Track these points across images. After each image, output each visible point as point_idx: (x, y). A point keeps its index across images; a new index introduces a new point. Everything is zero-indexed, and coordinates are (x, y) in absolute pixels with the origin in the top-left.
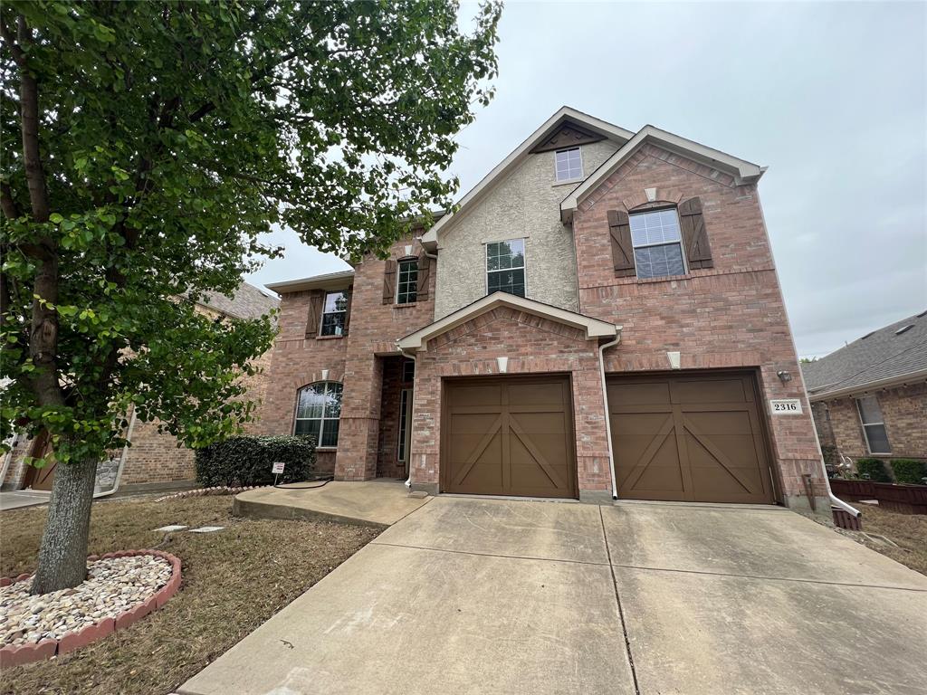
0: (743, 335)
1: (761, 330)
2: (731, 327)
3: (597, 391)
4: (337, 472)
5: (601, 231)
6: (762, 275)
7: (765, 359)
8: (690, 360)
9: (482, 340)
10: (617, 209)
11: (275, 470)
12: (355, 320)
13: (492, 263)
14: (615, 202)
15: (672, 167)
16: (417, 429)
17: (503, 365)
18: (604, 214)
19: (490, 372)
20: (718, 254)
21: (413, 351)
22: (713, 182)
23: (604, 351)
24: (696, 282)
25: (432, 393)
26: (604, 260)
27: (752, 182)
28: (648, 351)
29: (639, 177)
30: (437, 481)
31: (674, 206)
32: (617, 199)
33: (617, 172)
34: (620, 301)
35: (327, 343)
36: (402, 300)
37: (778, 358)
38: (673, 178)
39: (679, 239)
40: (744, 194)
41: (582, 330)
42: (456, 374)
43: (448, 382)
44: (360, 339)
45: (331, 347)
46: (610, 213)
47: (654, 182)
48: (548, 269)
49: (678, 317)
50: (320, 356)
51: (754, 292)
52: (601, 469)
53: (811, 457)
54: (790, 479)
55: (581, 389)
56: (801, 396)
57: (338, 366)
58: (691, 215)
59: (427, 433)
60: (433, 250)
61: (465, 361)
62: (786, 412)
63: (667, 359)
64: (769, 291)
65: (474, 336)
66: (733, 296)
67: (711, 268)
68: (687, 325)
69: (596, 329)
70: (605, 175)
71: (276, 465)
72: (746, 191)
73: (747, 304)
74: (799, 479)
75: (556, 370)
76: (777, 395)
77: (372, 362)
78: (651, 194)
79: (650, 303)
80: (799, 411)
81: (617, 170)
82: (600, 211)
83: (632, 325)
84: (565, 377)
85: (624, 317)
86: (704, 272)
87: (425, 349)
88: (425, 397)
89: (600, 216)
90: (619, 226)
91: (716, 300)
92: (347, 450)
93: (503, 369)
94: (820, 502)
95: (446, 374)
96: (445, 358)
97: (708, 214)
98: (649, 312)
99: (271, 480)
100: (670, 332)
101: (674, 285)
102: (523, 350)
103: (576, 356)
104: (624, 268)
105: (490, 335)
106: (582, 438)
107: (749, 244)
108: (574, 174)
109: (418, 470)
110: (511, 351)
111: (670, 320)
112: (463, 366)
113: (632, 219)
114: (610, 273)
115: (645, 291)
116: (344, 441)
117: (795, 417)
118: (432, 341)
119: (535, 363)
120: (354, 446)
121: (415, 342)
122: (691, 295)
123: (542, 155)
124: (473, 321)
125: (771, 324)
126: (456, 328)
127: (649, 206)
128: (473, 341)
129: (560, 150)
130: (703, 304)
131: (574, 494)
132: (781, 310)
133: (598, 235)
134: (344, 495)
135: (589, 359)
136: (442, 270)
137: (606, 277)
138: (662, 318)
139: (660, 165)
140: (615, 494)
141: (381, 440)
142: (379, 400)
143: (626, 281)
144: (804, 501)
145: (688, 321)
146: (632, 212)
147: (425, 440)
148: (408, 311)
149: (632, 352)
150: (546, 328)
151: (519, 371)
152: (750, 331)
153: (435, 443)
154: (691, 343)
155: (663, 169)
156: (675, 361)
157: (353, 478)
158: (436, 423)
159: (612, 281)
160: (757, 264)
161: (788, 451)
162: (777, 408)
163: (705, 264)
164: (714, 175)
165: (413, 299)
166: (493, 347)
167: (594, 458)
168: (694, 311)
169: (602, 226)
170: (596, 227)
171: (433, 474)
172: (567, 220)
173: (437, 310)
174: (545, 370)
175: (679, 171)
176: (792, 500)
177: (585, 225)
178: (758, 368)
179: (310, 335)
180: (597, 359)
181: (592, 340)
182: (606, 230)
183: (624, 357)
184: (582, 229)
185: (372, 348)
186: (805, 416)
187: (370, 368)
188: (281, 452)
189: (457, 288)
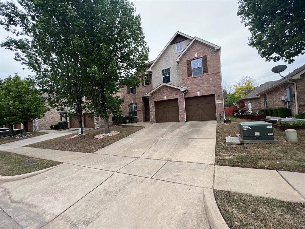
0: (212, 88)
1: (216, 86)
2: (210, 86)
3: (183, 102)
4: (138, 121)
5: (185, 66)
6: (218, 73)
7: (216, 92)
8: (201, 94)
9: (161, 93)
10: (189, 60)
11: (127, 121)
12: (137, 90)
13: (163, 75)
14: (188, 58)
15: (201, 47)
16: (151, 112)
17: (165, 98)
18: (186, 61)
19: (163, 100)
20: (209, 69)
21: (148, 97)
22: (210, 50)
23: (184, 94)
24: (204, 76)
25: (153, 105)
26: (186, 72)
27: (219, 50)
28: (194, 93)
29: (193, 51)
30: (155, 120)
31: (201, 57)
32: (189, 57)
33: (189, 50)
34: (188, 82)
35: (132, 95)
36: (146, 84)
37: (219, 92)
38: (201, 50)
39: (202, 66)
40: (216, 53)
41: (180, 90)
42: (157, 101)
43: (155, 102)
44: (139, 94)
45: (133, 96)
46: (187, 61)
47: (197, 52)
48: (175, 75)
49: (200, 85)
50: (131, 97)
51: (215, 78)
52: (183, 116)
53: (222, 111)
54: (218, 115)
55: (180, 102)
56: (222, 99)
57: (135, 100)
58: (205, 60)
59: (152, 112)
60: (151, 72)
61: (158, 98)
62: (219, 103)
63: (197, 94)
64: (219, 77)
65: (159, 93)
66: (211, 79)
67: (207, 73)
68: (201, 86)
69: (182, 90)
70: (186, 51)
71: (127, 120)
72: (217, 52)
73: (214, 80)
74: (219, 115)
75: (175, 98)
76: (217, 100)
77: (142, 99)
78: (196, 55)
79: (195, 82)
80: (221, 102)
81: (191, 47)
82: (185, 61)
83: (191, 87)
84: (177, 99)
85: (189, 86)
86: (206, 74)
87: (150, 96)
88: (152, 105)
89: (185, 62)
90: (189, 63)
91: (208, 80)
92: (139, 117)
93: (165, 99)
94: (222, 119)
95: (155, 101)
96: (154, 98)
97: (208, 59)
98: (194, 84)
99: (127, 123)
100: (198, 88)
101: (199, 77)
102: (169, 95)
103: (179, 95)
104: (189, 75)
105: (162, 92)
106: (180, 111)
107: (216, 66)
108: (181, 49)
109: (152, 119)
110: (167, 95)
111: (198, 85)
112: (158, 99)
113: (192, 62)
114: (187, 76)
115: (194, 79)
116: (138, 115)
117: (220, 104)
118: (152, 94)
119: (171, 97)
120: (140, 115)
121: (148, 95)
122: (203, 79)
123: (173, 45)
124: (159, 89)
125: (218, 85)
126: (156, 91)
127: (195, 58)
128: (159, 94)
129: (177, 43)
130: (205, 81)
131: (179, 121)
132: (220, 82)
133: (184, 67)
134: (140, 124)
135: (181, 96)
136: (153, 77)
137: (186, 76)
138: (197, 85)
139: (198, 47)
140: (186, 120)
141: (145, 114)
142: (144, 106)
143: (190, 77)
144: (219, 119)
145: (202, 85)
146: (191, 60)
147: (152, 114)
148: (147, 87)
149: (190, 93)
150: (173, 90)
151: (168, 99)
152: (214, 87)
153: (154, 114)
154: (202, 90)
155: (199, 48)
156: (199, 94)
157: (141, 122)
158: (154, 110)
159: (187, 78)
160: (217, 71)
161: (218, 110)
162: (217, 102)
163: (206, 72)
164: (210, 49)
165: (148, 84)
166: (163, 95)
167: (182, 114)
168: (203, 83)
169: (185, 64)
170: (184, 65)
171: (154, 119)
172: (178, 62)
173: (153, 86)
174: (173, 98)
175: (202, 48)
176: (217, 119)
177: (182, 64)
178: (214, 94)
179: (128, 93)
180: (183, 95)
181: (182, 92)
182: (186, 65)
183: (189, 94)
184: (181, 65)
185: (141, 96)
186: (222, 103)
187: (141, 100)
188: (127, 118)
189: (156, 81)
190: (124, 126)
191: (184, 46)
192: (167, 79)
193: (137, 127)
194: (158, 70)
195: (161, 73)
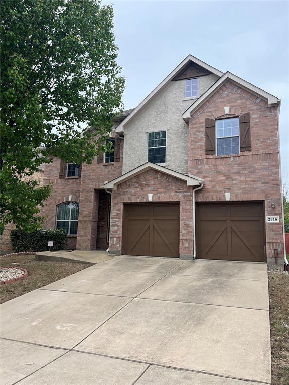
0: (259, 185)
1: (268, 183)
2: (255, 181)
3: (190, 210)
4: (77, 246)
5: (201, 129)
6: (273, 155)
7: (267, 196)
8: (234, 197)
9: (141, 185)
10: (210, 118)
11: (49, 245)
12: (84, 171)
13: (150, 144)
14: (209, 114)
15: (239, 95)
16: (112, 226)
17: (150, 198)
18: (204, 120)
19: (144, 200)
20: (255, 144)
21: (110, 190)
22: (257, 104)
23: (195, 192)
24: (242, 158)
25: (119, 210)
26: (201, 145)
27: (276, 106)
28: (216, 192)
29: (222, 100)
30: (120, 249)
31: (238, 117)
32: (211, 112)
33: (212, 96)
34: (206, 167)
35: (71, 181)
36: (107, 161)
37: (273, 197)
38: (239, 101)
39: (239, 135)
40: (271, 112)
41: (185, 182)
42: (129, 201)
43: (126, 204)
44: (87, 182)
45: (73, 183)
46: (207, 120)
47: (229, 103)
48: (177, 148)
49: (231, 176)
50: (67, 187)
51: (267, 164)
52: (189, 245)
53: (279, 241)
54: (269, 251)
55: (183, 209)
56: (280, 214)
57: (76, 193)
58: (245, 122)
59: (116, 228)
60: (122, 135)
61: (134, 195)
62: (273, 221)
63: (224, 196)
64: (274, 164)
65: (138, 183)
66: (258, 166)
67: (250, 151)
68: (236, 180)
69: (190, 182)
70: (206, 98)
71: (49, 242)
72: (272, 110)
73: (263, 169)
74: (273, 251)
75: (173, 200)
76: (270, 214)
77: (93, 193)
78: (227, 110)
79: (220, 168)
80: (278, 221)
81: (216, 92)
82: (202, 119)
83: (211, 179)
84: (177, 204)
85: (207, 175)
86: (247, 153)
87: (116, 189)
88: (116, 211)
89: (201, 121)
90: (210, 127)
91: (250, 168)
92: (82, 236)
93: (150, 199)
94: (280, 261)
95: (125, 201)
96: (125, 194)
97: (252, 122)
98: (219, 173)
99: (47, 249)
100: (227, 182)
101: (232, 159)
102: (159, 191)
103: (182, 194)
104: (210, 151)
105: (145, 183)
106: (182, 231)
107: (269, 139)
108: (195, 94)
109: (113, 244)
110: (154, 191)
111: (228, 177)
112: (133, 197)
113: (217, 123)
114: (203, 152)
115: (219, 162)
116: (81, 232)
117: (276, 224)
118: (119, 185)
119: (164, 197)
120: (85, 233)
121: (111, 186)
122: (239, 165)
123: (178, 82)
124: (137, 176)
125: (273, 180)
126: (130, 179)
127: (225, 117)
128: (137, 186)
129: (187, 79)
130: (244, 169)
131: (178, 256)
132: (278, 174)
133: (200, 132)
134: (81, 255)
135: (188, 196)
136: (126, 146)
137: (201, 154)
138: (224, 176)
139: (233, 94)
140: (194, 256)
141: (98, 231)
142: (97, 212)
143: (211, 157)
144: (274, 260)
145: (236, 178)
146: (216, 120)
147: (116, 231)
148: (110, 167)
149: (209, 192)
150: (170, 180)
151: (157, 201)
152: (263, 183)
153: (120, 232)
154: (236, 189)
155: (234, 96)
156: (228, 197)
157: (85, 249)
158: (120, 224)
159: (204, 157)
160: (271, 150)
161: (270, 239)
162: (269, 219)
163: (247, 149)
164: (258, 100)
165: (112, 160)
166: (146, 189)
167: (186, 240)
168: (239, 173)
169: (202, 127)
170: (199, 127)
171: (119, 246)
172: (187, 121)
173: (124, 168)
174: (169, 200)
175: (242, 98)
176: (269, 260)
177: (194, 126)
178: (264, 201)
179: (62, 176)
180: (191, 196)
181: (190, 187)
182: (203, 129)
183: (206, 195)
184: (193, 128)
185: (93, 186)
186: (281, 223)
187: (92, 196)
188: (51, 236)
189: (133, 156)
190: (40, 258)
191: (202, 87)
192: (157, 155)
193: (73, 261)
194: (140, 132)
195: (146, 139)
